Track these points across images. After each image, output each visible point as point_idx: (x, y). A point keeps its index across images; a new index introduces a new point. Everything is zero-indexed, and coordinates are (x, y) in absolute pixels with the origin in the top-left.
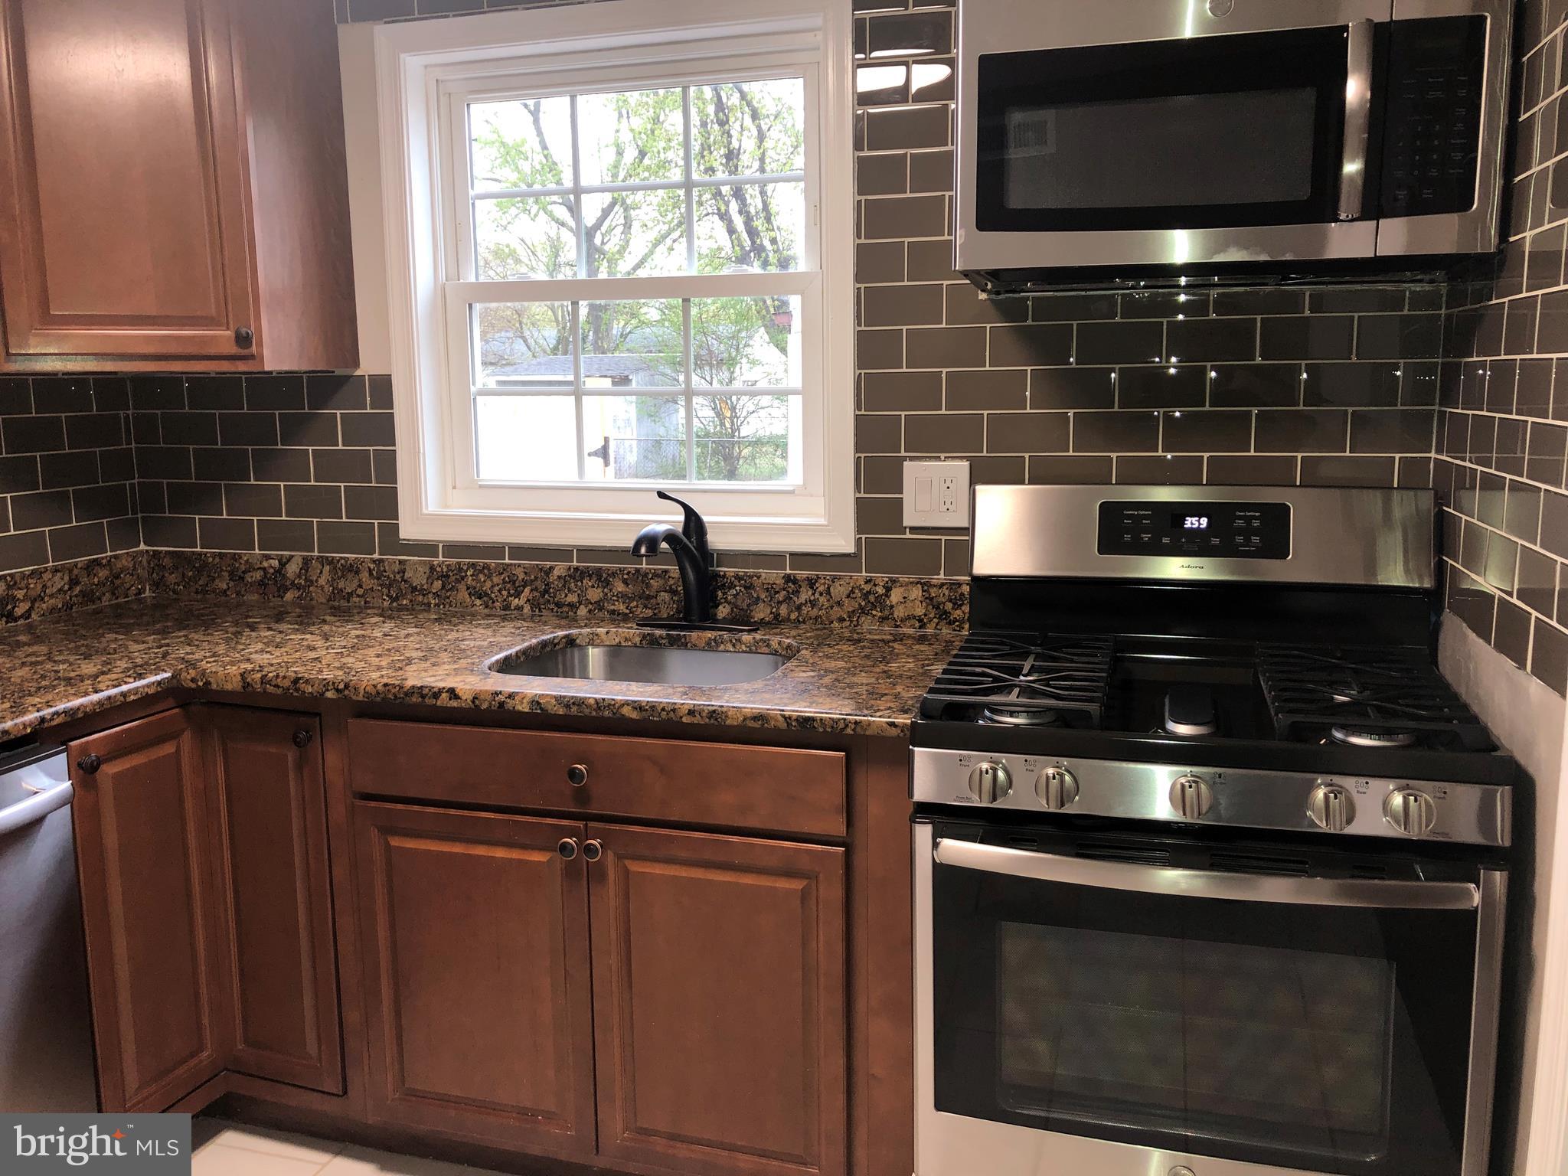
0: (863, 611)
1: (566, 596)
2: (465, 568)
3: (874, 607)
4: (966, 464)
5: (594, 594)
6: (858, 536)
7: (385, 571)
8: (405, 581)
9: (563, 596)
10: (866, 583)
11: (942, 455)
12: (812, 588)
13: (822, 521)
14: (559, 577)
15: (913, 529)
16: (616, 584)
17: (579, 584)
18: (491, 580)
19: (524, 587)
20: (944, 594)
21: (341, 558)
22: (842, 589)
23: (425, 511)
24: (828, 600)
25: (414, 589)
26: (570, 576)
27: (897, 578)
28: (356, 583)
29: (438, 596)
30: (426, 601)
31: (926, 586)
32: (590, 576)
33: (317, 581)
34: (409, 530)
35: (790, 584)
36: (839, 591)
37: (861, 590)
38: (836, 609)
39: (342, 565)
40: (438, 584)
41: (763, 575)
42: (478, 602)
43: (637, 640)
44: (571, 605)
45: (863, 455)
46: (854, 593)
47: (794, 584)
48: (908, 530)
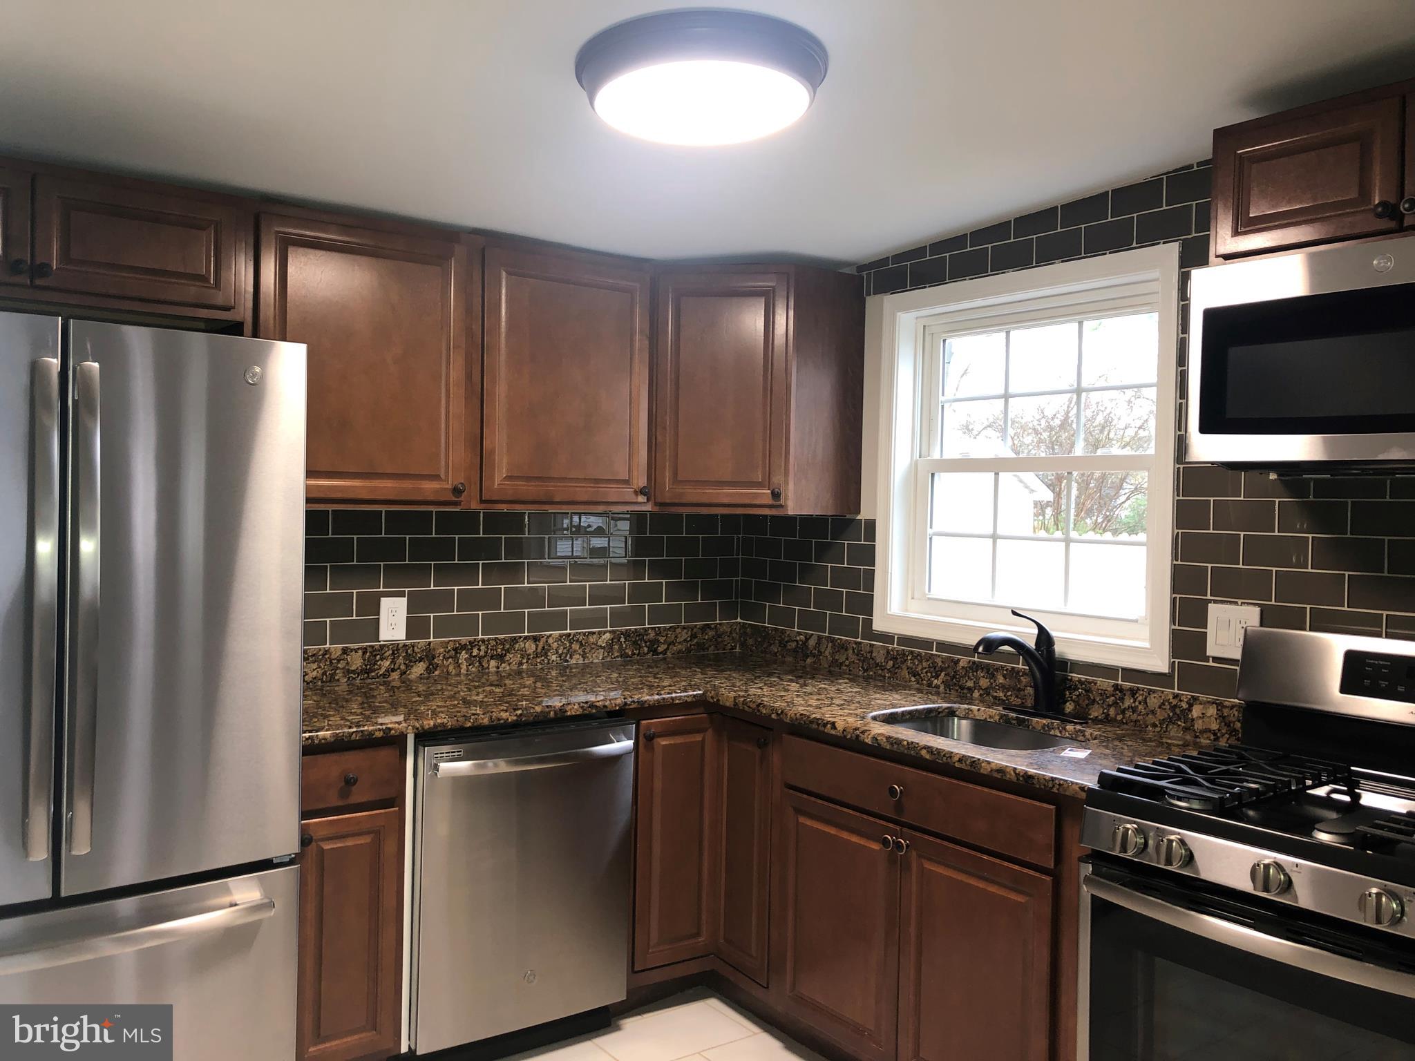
0: (1171, 721)
1: (966, 682)
2: (907, 653)
3: (1179, 719)
4: (1257, 609)
5: (984, 683)
6: (1172, 660)
7: (862, 651)
8: (873, 659)
9: (965, 681)
10: (1174, 698)
11: (1240, 601)
12: (1133, 697)
13: (1147, 645)
14: (963, 667)
15: (1216, 659)
16: (998, 677)
17: (975, 674)
18: (922, 664)
19: (941, 672)
20: (1234, 715)
21: (839, 639)
22: (1156, 701)
23: (889, 613)
24: (1145, 709)
25: (877, 665)
26: (969, 667)
27: (1199, 697)
28: (845, 656)
29: (890, 671)
30: (883, 674)
31: (1220, 706)
32: (982, 669)
33: (824, 652)
34: (878, 625)
35: (1117, 692)
36: (1153, 702)
37: (1170, 703)
38: (1150, 716)
39: (838, 643)
40: (891, 663)
41: (1099, 682)
42: (913, 679)
43: (997, 718)
44: (969, 689)
45: (1178, 596)
46: (1164, 705)
47: (1120, 692)
48: (1211, 659)
